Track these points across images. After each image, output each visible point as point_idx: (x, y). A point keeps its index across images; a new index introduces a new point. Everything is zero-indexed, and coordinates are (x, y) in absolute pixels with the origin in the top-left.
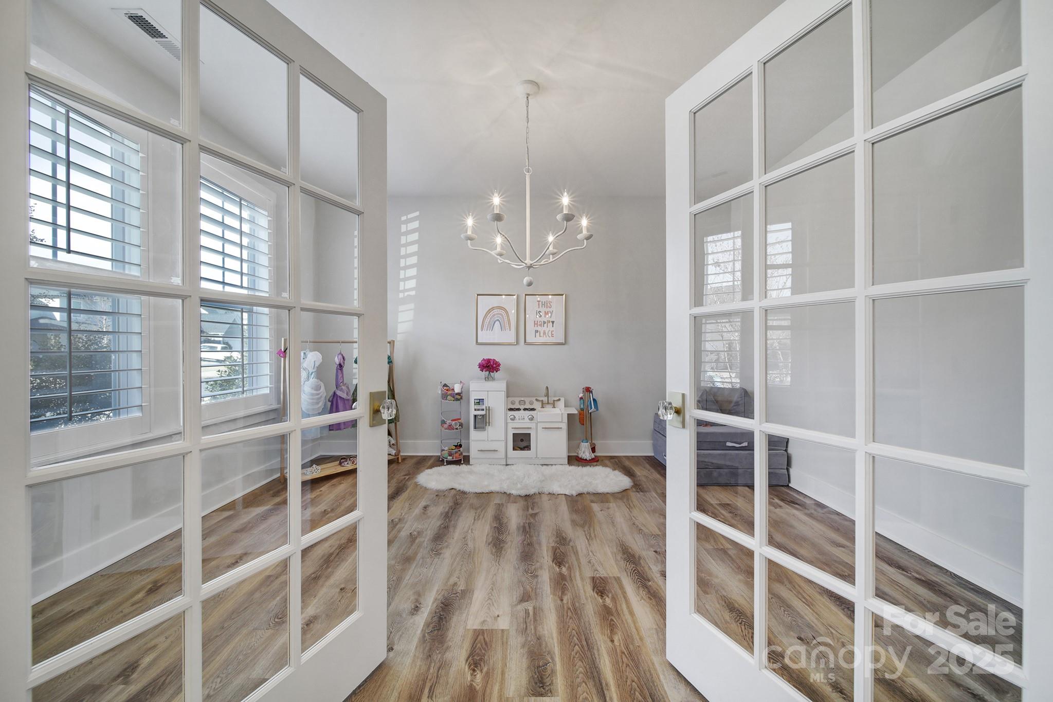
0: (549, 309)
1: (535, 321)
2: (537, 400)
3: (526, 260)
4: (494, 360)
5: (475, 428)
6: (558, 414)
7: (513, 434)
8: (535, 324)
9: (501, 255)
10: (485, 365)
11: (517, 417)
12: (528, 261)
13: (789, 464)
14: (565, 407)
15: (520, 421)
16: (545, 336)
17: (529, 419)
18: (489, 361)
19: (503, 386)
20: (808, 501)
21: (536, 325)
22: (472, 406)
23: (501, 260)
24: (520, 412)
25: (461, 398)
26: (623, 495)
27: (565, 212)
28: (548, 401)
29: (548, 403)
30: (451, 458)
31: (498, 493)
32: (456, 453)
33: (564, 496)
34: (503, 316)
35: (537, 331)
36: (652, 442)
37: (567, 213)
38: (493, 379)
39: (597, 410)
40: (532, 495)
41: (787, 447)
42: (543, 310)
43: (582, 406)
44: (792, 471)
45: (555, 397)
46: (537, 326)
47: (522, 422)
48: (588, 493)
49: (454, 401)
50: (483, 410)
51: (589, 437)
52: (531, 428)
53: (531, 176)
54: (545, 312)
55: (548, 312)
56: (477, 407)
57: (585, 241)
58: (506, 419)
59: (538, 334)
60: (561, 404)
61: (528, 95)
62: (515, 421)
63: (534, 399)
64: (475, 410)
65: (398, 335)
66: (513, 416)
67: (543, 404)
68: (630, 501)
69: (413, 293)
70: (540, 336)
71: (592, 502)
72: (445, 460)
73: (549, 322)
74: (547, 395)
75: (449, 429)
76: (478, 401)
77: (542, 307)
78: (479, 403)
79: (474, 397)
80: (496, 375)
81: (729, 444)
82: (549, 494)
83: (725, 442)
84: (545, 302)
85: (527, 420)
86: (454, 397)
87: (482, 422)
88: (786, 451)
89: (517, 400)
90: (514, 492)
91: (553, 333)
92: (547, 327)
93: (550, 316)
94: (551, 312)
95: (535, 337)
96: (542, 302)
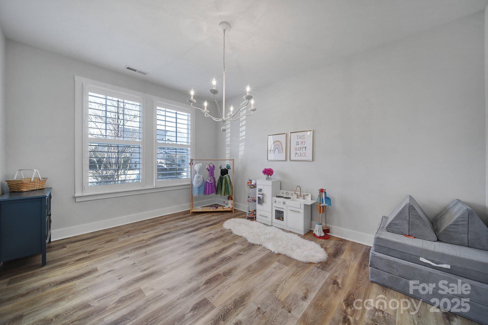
0: (303, 140)
2: (295, 193)
4: (271, 169)
5: (259, 203)
7: (275, 210)
8: (295, 149)
10: (266, 172)
11: (277, 201)
14: (311, 200)
15: (278, 204)
16: (301, 156)
18: (268, 169)
19: (271, 183)
22: (257, 192)
28: (301, 194)
29: (301, 196)
32: (251, 214)
34: (279, 146)
35: (296, 153)
42: (300, 141)
45: (305, 193)
46: (297, 151)
47: (280, 204)
50: (262, 195)
52: (283, 208)
54: (301, 142)
55: (303, 142)
56: (260, 193)
58: (272, 201)
59: (297, 155)
60: (309, 197)
62: (276, 203)
63: (293, 192)
64: (259, 194)
65: (239, 157)
66: (275, 200)
67: (298, 196)
69: (244, 137)
70: (298, 156)
71: (279, 261)
73: (303, 147)
74: (300, 191)
78: (260, 191)
79: (258, 187)
80: (270, 177)
81: (422, 259)
83: (419, 257)
84: (301, 136)
85: (282, 204)
87: (261, 201)
91: (306, 154)
92: (302, 151)
93: (303, 144)
94: (305, 141)
95: (296, 156)
96: (299, 136)
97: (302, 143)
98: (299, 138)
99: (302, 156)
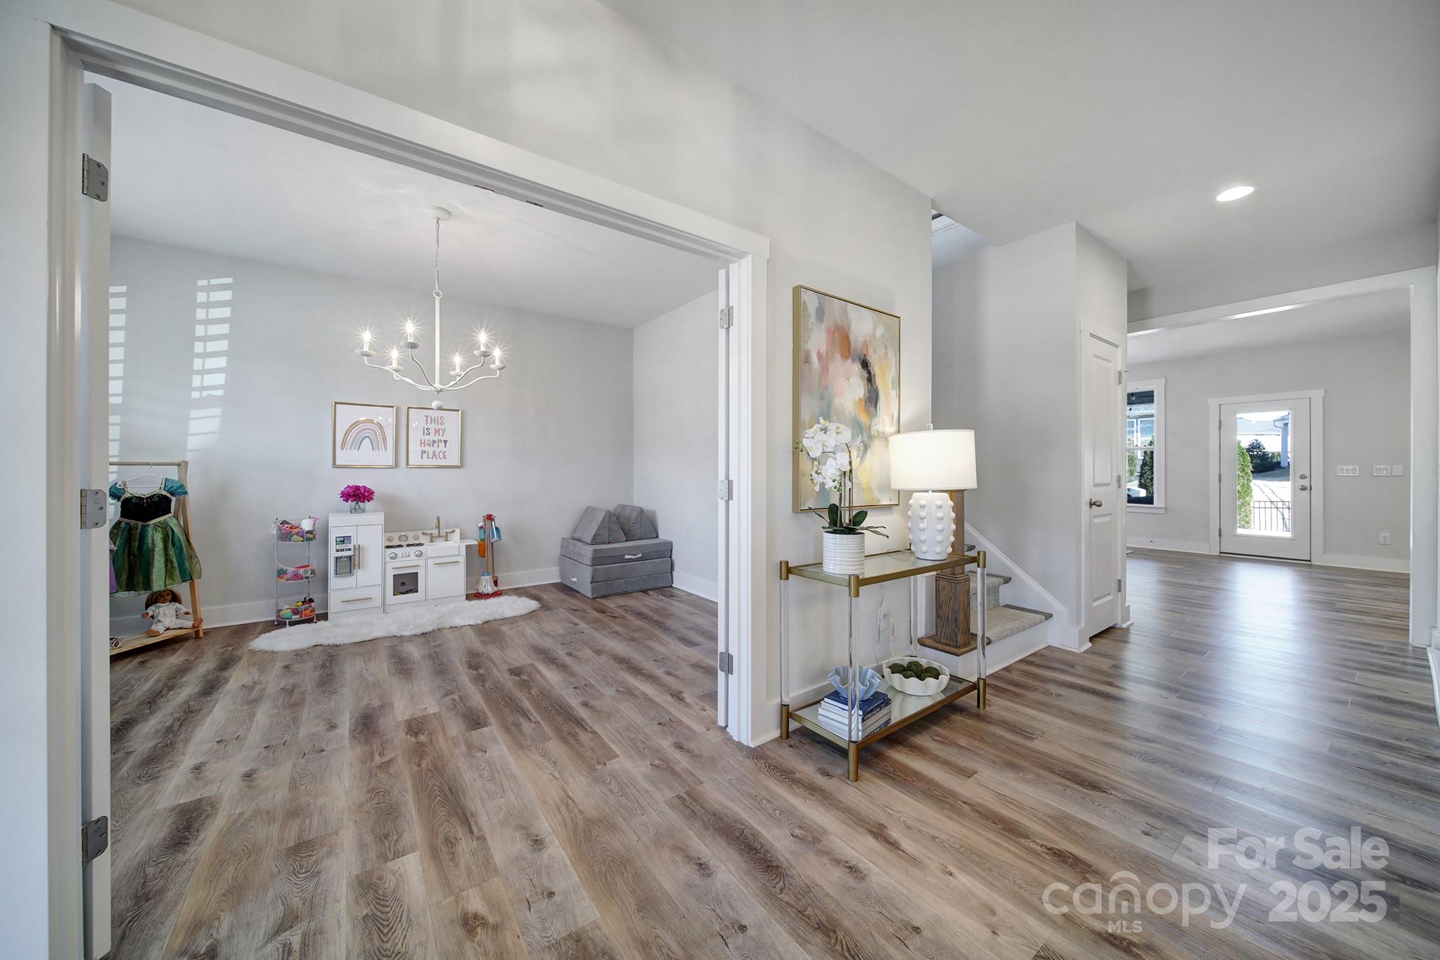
0: (439, 426)
1: (421, 440)
2: (424, 534)
3: (434, 384)
4: (365, 487)
5: (336, 574)
6: (455, 547)
7: (394, 575)
8: (421, 443)
9: (397, 371)
10: (352, 493)
11: (399, 555)
12: (438, 385)
13: (672, 568)
14: (461, 539)
15: (403, 559)
16: (434, 457)
17: (416, 556)
18: (357, 488)
19: (380, 518)
20: (682, 594)
21: (423, 445)
22: (333, 546)
23: (397, 377)
24: (403, 548)
25: (314, 537)
26: (532, 614)
27: (483, 349)
28: (439, 532)
29: (439, 536)
30: (298, 616)
31: (384, 638)
32: (306, 609)
33: (468, 627)
34: (375, 432)
35: (423, 452)
36: (558, 568)
37: (484, 350)
38: (363, 511)
39: (500, 539)
40: (430, 632)
41: (671, 554)
42: (432, 427)
43: (483, 537)
44: (674, 573)
45: (447, 528)
46: (425, 446)
47: (406, 560)
48: (495, 620)
49: (302, 541)
50: (350, 550)
51: (491, 570)
52: (419, 566)
53: (441, 300)
54: (435, 429)
55: (439, 429)
56: (339, 547)
57: (498, 371)
58: (384, 558)
59: (425, 455)
60: (457, 535)
61: (439, 219)
62: (396, 560)
63: (419, 533)
64: (338, 551)
65: (188, 453)
66: (393, 554)
67: (432, 537)
68: (538, 618)
69: (220, 393)
70: (428, 458)
71: (501, 625)
72: (287, 621)
73: (440, 441)
74: (438, 527)
75: (295, 580)
76: (343, 539)
77: (431, 423)
78: (343, 541)
79: (334, 534)
80: (368, 505)
81: (627, 556)
82: (451, 627)
83: (624, 555)
84: (435, 418)
85: (413, 556)
86: (303, 537)
87: (348, 564)
88: (671, 557)
89: (396, 535)
90: (407, 633)
91: (446, 454)
92: (438, 447)
93: (441, 435)
94: (445, 429)
95: (422, 458)
96: (428, 418)
97: (437, 431)
98: (429, 421)
99: (436, 458)
